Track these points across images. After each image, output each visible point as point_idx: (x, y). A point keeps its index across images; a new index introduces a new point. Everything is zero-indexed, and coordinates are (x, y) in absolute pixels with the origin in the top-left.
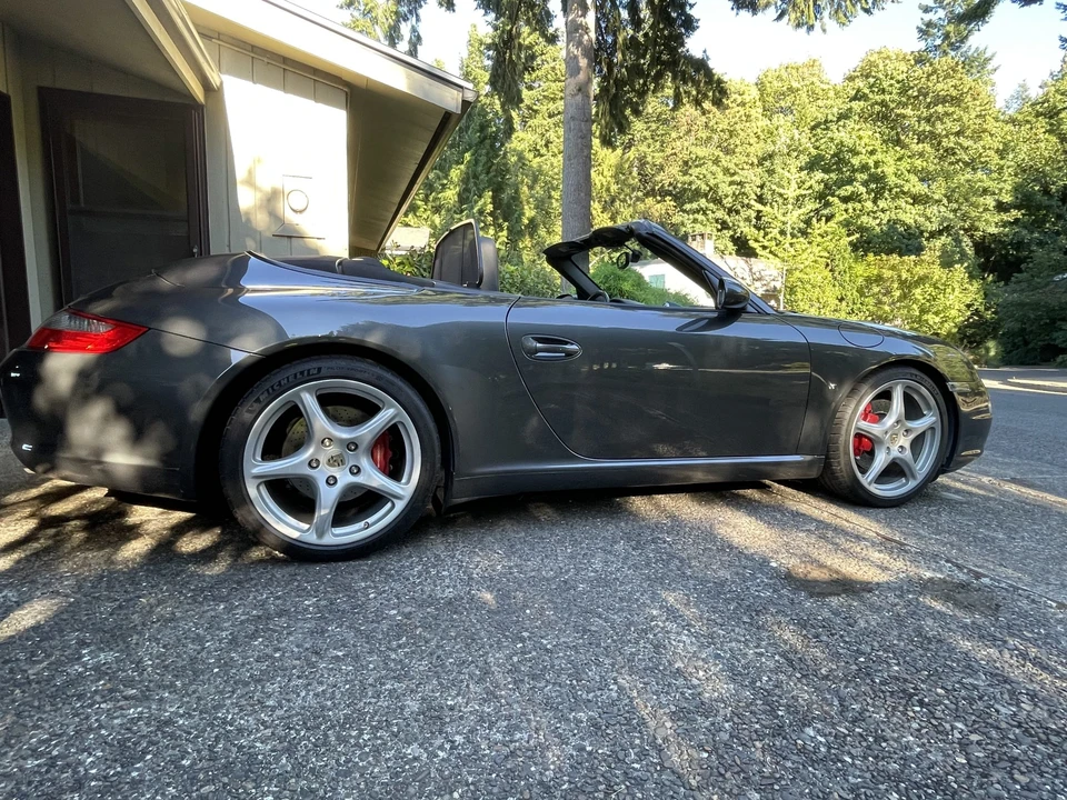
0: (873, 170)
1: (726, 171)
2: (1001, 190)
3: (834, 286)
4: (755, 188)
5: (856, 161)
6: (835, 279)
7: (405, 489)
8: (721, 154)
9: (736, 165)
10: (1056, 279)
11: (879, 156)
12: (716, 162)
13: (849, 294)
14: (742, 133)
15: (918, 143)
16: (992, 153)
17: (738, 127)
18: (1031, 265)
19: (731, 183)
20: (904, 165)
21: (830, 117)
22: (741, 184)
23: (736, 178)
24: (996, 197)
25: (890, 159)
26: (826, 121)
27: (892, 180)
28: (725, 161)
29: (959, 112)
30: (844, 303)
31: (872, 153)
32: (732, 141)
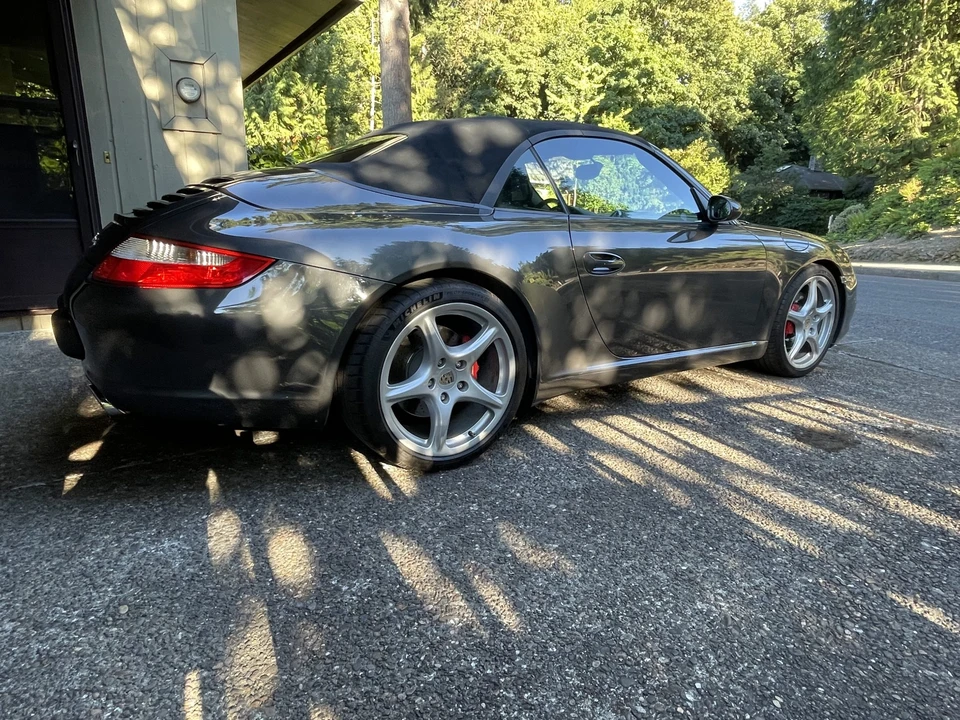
0: (643, 66)
1: (512, 58)
2: (740, 91)
3: (618, 178)
4: (540, 77)
5: (630, 56)
6: (618, 170)
7: (500, 398)
8: (508, 41)
9: (522, 53)
10: (778, 170)
11: (647, 52)
12: (503, 48)
13: (630, 185)
14: (525, 22)
15: (675, 43)
16: (734, 56)
17: (521, 15)
18: (761, 159)
19: (518, 72)
20: (667, 63)
21: (606, 10)
22: (525, 72)
23: (522, 67)
24: (736, 97)
25: (656, 57)
26: (603, 14)
27: (658, 77)
28: (512, 49)
29: (705, 18)
30: (627, 194)
31: (641, 49)
32: (516, 29)
